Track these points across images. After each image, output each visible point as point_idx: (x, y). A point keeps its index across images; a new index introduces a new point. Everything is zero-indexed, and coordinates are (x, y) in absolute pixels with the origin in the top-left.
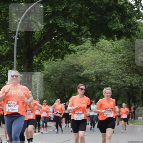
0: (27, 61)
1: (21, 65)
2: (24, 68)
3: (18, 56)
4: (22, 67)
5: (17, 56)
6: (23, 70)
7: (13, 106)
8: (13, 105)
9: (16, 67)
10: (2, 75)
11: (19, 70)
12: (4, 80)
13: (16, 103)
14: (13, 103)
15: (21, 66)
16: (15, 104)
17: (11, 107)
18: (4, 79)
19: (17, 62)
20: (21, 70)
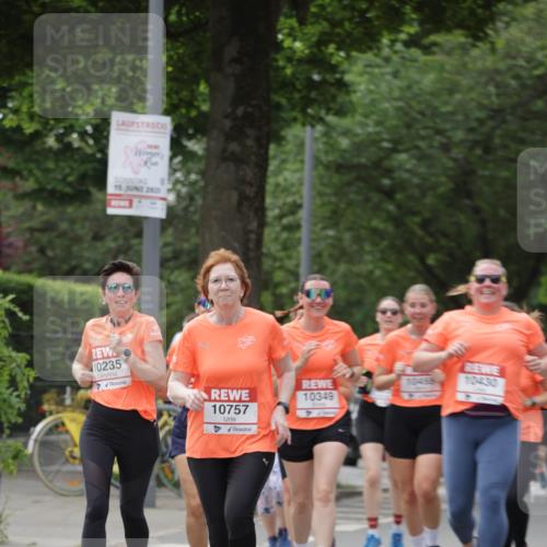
0: (231, 51)
1: (195, 80)
2: (213, 97)
3: (173, 18)
4: (203, 88)
5: (166, 20)
6: (205, 107)
9: (168, 95)
10: (68, 146)
11: (183, 111)
12: (83, 177)
13: (495, 372)
15: (198, 85)
18: (83, 168)
19: (170, 58)
20: (194, 113)
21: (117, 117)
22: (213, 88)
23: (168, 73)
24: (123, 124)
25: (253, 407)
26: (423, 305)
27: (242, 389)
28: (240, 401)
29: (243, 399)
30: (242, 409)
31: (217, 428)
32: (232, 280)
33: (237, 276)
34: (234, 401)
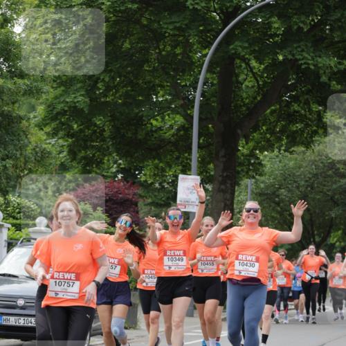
0: (222, 153)
1: (208, 163)
2: (215, 169)
3: (201, 141)
4: (211, 166)
5: (199, 142)
6: (212, 173)
7: (248, 264)
9: (198, 168)
10: (163, 187)
11: (204, 174)
12: (168, 198)
13: (254, 260)
16: (252, 261)
18: (168, 195)
19: (200, 156)
20: (208, 174)
21: (181, 176)
22: (215, 166)
23: (198, 160)
24: (183, 178)
25: (77, 284)
27: (72, 273)
28: (70, 279)
29: (72, 278)
30: (71, 284)
31: (57, 294)
32: (70, 211)
33: (73, 208)
34: (67, 279)
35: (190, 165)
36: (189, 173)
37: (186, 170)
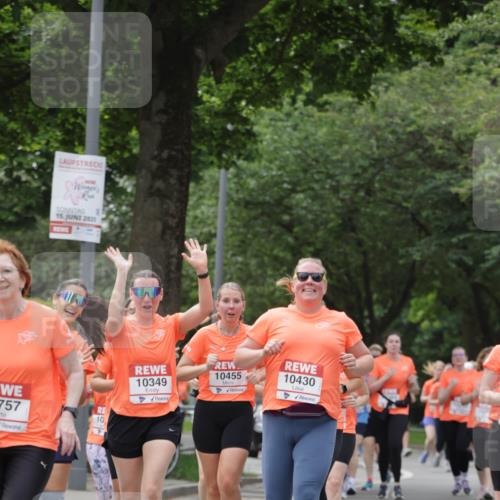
1: (128, 126)
2: (142, 142)
4: (134, 133)
6: (136, 150)
7: (303, 380)
8: (303, 376)
9: (100, 138)
10: (18, 179)
11: (118, 153)
12: (28, 208)
13: (313, 371)
14: (302, 370)
15: (130, 130)
16: (309, 374)
17: (296, 384)
18: (28, 201)
19: (107, 108)
20: (126, 155)
21: (60, 156)
22: (142, 133)
23: (102, 119)
24: (65, 162)
25: (26, 405)
26: (236, 301)
27: (15, 384)
28: (13, 396)
29: (16, 394)
30: (14, 405)
32: (8, 271)
33: (14, 267)
34: (6, 396)
35: (83, 129)
36: (79, 149)
37: (73, 140)
